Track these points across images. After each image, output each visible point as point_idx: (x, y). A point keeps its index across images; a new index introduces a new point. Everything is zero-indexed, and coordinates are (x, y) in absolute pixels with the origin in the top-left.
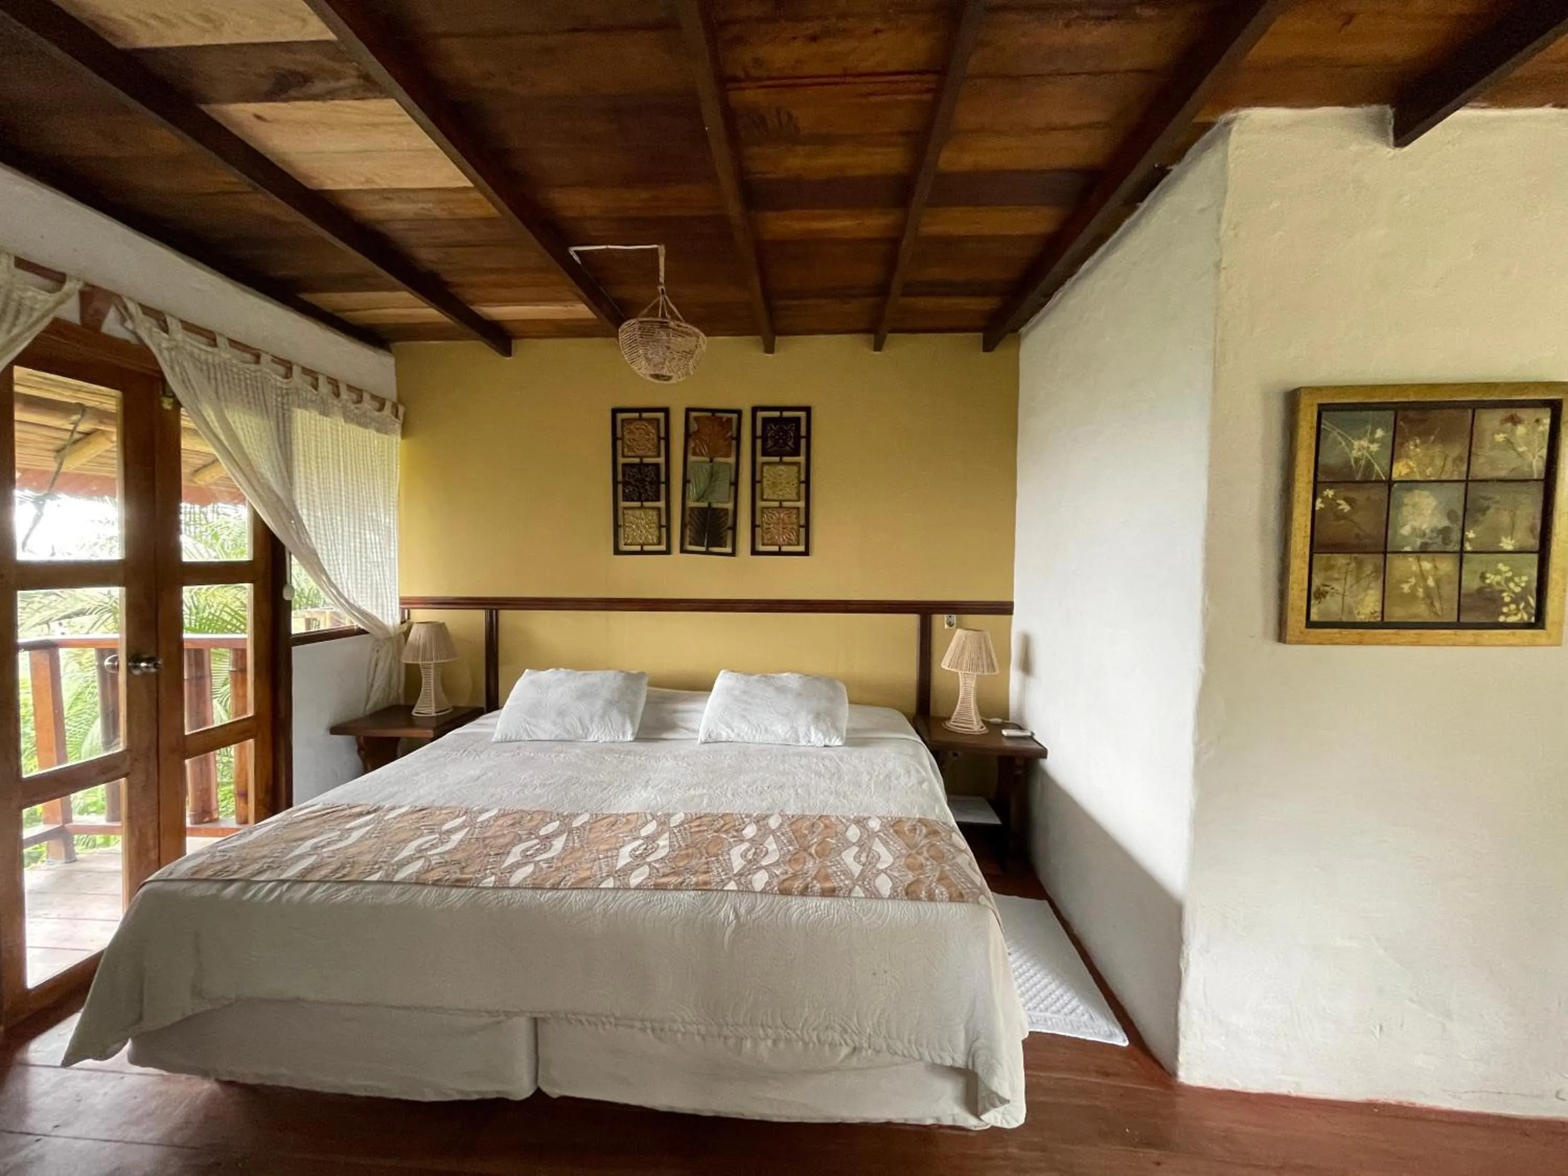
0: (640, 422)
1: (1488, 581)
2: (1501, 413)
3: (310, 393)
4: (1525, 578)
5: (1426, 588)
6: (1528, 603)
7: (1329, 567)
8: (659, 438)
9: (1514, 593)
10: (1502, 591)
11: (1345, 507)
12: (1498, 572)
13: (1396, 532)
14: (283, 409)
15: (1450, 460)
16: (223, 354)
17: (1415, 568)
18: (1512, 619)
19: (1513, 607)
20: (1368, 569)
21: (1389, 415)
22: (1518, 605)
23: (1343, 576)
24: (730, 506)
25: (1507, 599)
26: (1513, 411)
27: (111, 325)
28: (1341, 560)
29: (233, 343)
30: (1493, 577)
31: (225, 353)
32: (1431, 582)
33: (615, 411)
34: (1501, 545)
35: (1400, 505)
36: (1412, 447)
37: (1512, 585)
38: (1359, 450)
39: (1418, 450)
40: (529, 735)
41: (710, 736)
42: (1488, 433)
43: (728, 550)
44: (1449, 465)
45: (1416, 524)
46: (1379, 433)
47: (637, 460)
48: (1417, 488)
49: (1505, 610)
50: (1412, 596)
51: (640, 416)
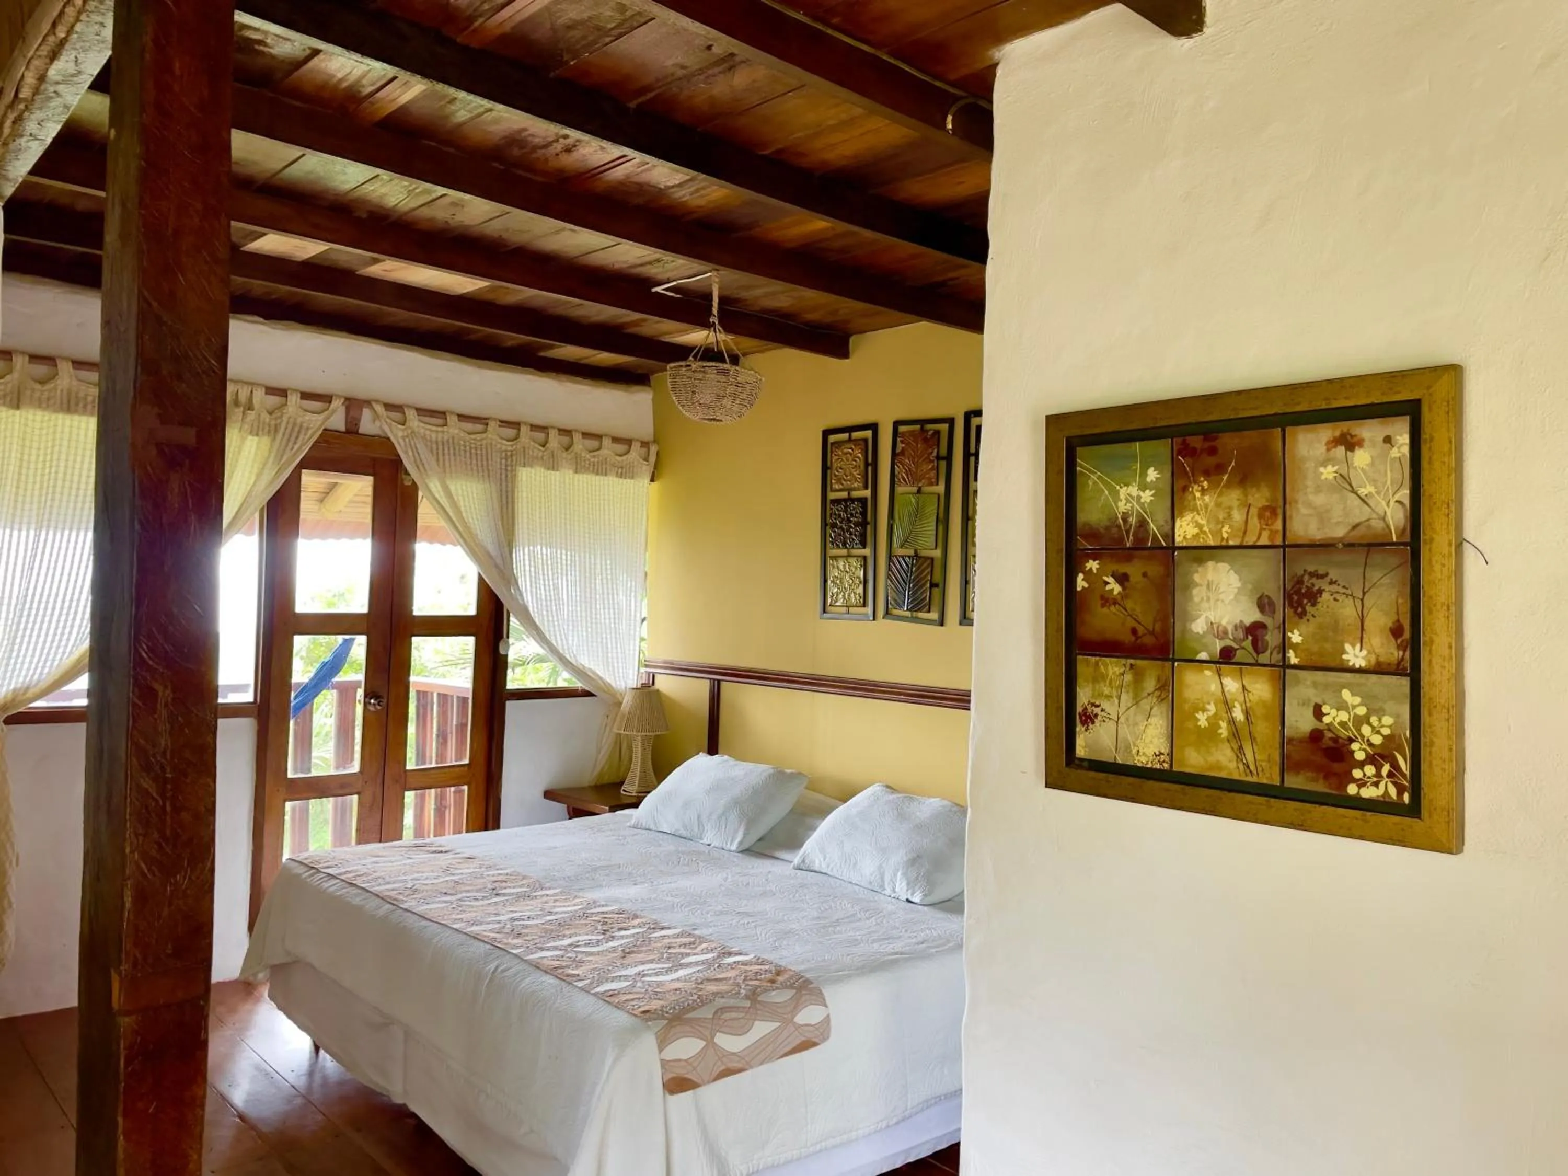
0: (848, 446)
1: (1326, 720)
2: (1326, 432)
3: (538, 451)
4: (1388, 720)
5: (1232, 722)
6: (1395, 765)
7: (1098, 678)
8: (867, 464)
9: (1371, 745)
10: (1351, 741)
11: (1115, 587)
12: (1342, 706)
13: (1185, 631)
14: (506, 470)
15: (1254, 511)
16: (451, 430)
17: (1214, 687)
18: (1369, 793)
19: (1370, 770)
20: (1150, 684)
21: (1162, 448)
22: (1379, 768)
23: (1115, 693)
24: (937, 553)
25: (1360, 756)
26: (1344, 426)
27: (368, 425)
28: (1113, 667)
29: (462, 417)
30: (1334, 712)
31: (455, 429)
32: (1239, 715)
33: (826, 433)
34: (1345, 657)
35: (1189, 586)
36: (1198, 495)
37: (1366, 730)
38: (1127, 501)
39: (1207, 498)
40: (655, 824)
41: (803, 861)
42: (1310, 465)
43: (934, 616)
44: (1254, 522)
45: (1212, 616)
46: (1152, 474)
47: (844, 495)
48: (1211, 558)
49: (1357, 773)
50: (1211, 733)
51: (850, 436)
